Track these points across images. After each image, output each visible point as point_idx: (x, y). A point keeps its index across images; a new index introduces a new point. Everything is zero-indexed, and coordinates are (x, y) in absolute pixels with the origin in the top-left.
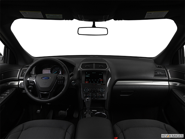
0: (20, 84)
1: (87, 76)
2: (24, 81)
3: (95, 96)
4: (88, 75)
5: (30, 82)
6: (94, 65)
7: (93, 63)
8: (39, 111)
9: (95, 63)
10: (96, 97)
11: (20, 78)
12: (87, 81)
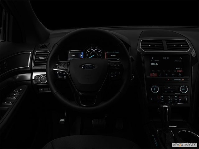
0: (33, 78)
1: (154, 64)
2: (48, 72)
3: (172, 99)
4: (156, 62)
5: (59, 73)
6: (164, 43)
7: (161, 40)
8: (62, 120)
9: (166, 40)
10: (173, 102)
11: (33, 68)
12: (153, 72)
